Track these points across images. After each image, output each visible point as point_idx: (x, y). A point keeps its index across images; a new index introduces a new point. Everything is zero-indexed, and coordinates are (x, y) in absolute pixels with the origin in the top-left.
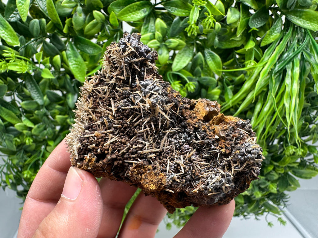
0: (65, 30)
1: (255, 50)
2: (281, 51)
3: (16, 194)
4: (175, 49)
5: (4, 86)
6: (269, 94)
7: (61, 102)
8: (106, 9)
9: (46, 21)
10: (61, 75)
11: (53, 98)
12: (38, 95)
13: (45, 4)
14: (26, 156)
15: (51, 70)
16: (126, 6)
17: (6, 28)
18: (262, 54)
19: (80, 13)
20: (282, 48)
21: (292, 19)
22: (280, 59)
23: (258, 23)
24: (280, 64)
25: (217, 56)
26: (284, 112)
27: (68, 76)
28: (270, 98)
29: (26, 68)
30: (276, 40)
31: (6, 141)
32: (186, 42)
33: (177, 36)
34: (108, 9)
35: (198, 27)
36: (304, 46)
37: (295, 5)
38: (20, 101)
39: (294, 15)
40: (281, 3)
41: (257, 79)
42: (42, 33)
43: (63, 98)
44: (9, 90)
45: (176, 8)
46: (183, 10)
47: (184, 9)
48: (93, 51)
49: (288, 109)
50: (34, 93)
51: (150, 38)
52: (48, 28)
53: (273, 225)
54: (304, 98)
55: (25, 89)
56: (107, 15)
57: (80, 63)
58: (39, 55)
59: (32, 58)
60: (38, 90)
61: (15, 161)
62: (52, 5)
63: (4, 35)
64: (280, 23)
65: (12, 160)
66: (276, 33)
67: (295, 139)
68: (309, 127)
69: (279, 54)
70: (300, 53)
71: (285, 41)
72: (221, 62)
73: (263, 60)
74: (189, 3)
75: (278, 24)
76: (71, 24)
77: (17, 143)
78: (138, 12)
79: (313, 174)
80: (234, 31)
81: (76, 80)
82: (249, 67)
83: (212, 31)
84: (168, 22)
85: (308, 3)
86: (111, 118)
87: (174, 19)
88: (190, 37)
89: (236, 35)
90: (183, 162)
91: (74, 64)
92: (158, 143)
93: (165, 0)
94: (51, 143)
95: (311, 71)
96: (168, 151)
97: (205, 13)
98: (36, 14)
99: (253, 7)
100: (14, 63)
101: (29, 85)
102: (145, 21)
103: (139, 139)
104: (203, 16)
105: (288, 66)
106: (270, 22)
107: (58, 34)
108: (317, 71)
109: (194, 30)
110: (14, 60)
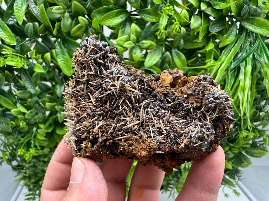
0: (55, 32)
1: (214, 51)
2: (235, 52)
3: (11, 169)
4: (147, 49)
5: (3, 78)
6: (226, 87)
7: (51, 91)
8: (89, 15)
9: (39, 24)
10: (51, 69)
11: (44, 88)
12: (31, 86)
13: (38, 10)
14: (20, 136)
15: (42, 65)
16: (106, 13)
17: (5, 30)
18: (220, 54)
19: (68, 19)
20: (236, 50)
21: (245, 26)
22: (235, 58)
23: (217, 28)
24: (235, 63)
25: (182, 55)
26: (238, 102)
27: (57, 71)
28: (227, 90)
29: (21, 64)
30: (231, 43)
31: (4, 124)
32: (157, 43)
33: (149, 38)
34: (91, 15)
35: (166, 32)
36: (255, 48)
37: (248, 14)
38: (16, 90)
39: (247, 22)
40: (236, 12)
41: (216, 74)
42: (36, 34)
43: (52, 88)
44: (6, 81)
45: (148, 16)
46: (154, 17)
49: (242, 101)
50: (28, 84)
51: (126, 39)
52: (40, 30)
53: (229, 196)
54: (255, 90)
55: (20, 81)
56: (90, 20)
57: (67, 59)
58: (33, 53)
59: (27, 54)
60: (31, 82)
61: (11, 141)
62: (44, 11)
63: (3, 35)
64: (235, 28)
65: (8, 140)
66: (231, 37)
67: (247, 124)
68: (259, 114)
70: (252, 54)
71: (240, 43)
72: (185, 60)
73: (221, 59)
74: (159, 11)
75: (233, 29)
76: (60, 27)
77: (12, 126)
78: (116, 18)
79: (263, 154)
80: (197, 34)
81: (63, 74)
82: (209, 65)
83: (179, 35)
84: (142, 26)
85: (259, 12)
86: (93, 108)
87: (146, 24)
88: (160, 39)
89: (198, 38)
90: (164, 125)
91: (62, 60)
92: (138, 116)
93: (139, 9)
94: (42, 126)
95: (261, 68)
96: (148, 120)
97: (173, 20)
98: (31, 18)
99: (213, 15)
100: (11, 59)
101: (24, 77)
102: (122, 25)
103: (121, 118)
104: (171, 22)
105: (241, 65)
106: (227, 28)
107: (48, 35)
108: (266, 69)
109: (163, 34)
110: (11, 57)
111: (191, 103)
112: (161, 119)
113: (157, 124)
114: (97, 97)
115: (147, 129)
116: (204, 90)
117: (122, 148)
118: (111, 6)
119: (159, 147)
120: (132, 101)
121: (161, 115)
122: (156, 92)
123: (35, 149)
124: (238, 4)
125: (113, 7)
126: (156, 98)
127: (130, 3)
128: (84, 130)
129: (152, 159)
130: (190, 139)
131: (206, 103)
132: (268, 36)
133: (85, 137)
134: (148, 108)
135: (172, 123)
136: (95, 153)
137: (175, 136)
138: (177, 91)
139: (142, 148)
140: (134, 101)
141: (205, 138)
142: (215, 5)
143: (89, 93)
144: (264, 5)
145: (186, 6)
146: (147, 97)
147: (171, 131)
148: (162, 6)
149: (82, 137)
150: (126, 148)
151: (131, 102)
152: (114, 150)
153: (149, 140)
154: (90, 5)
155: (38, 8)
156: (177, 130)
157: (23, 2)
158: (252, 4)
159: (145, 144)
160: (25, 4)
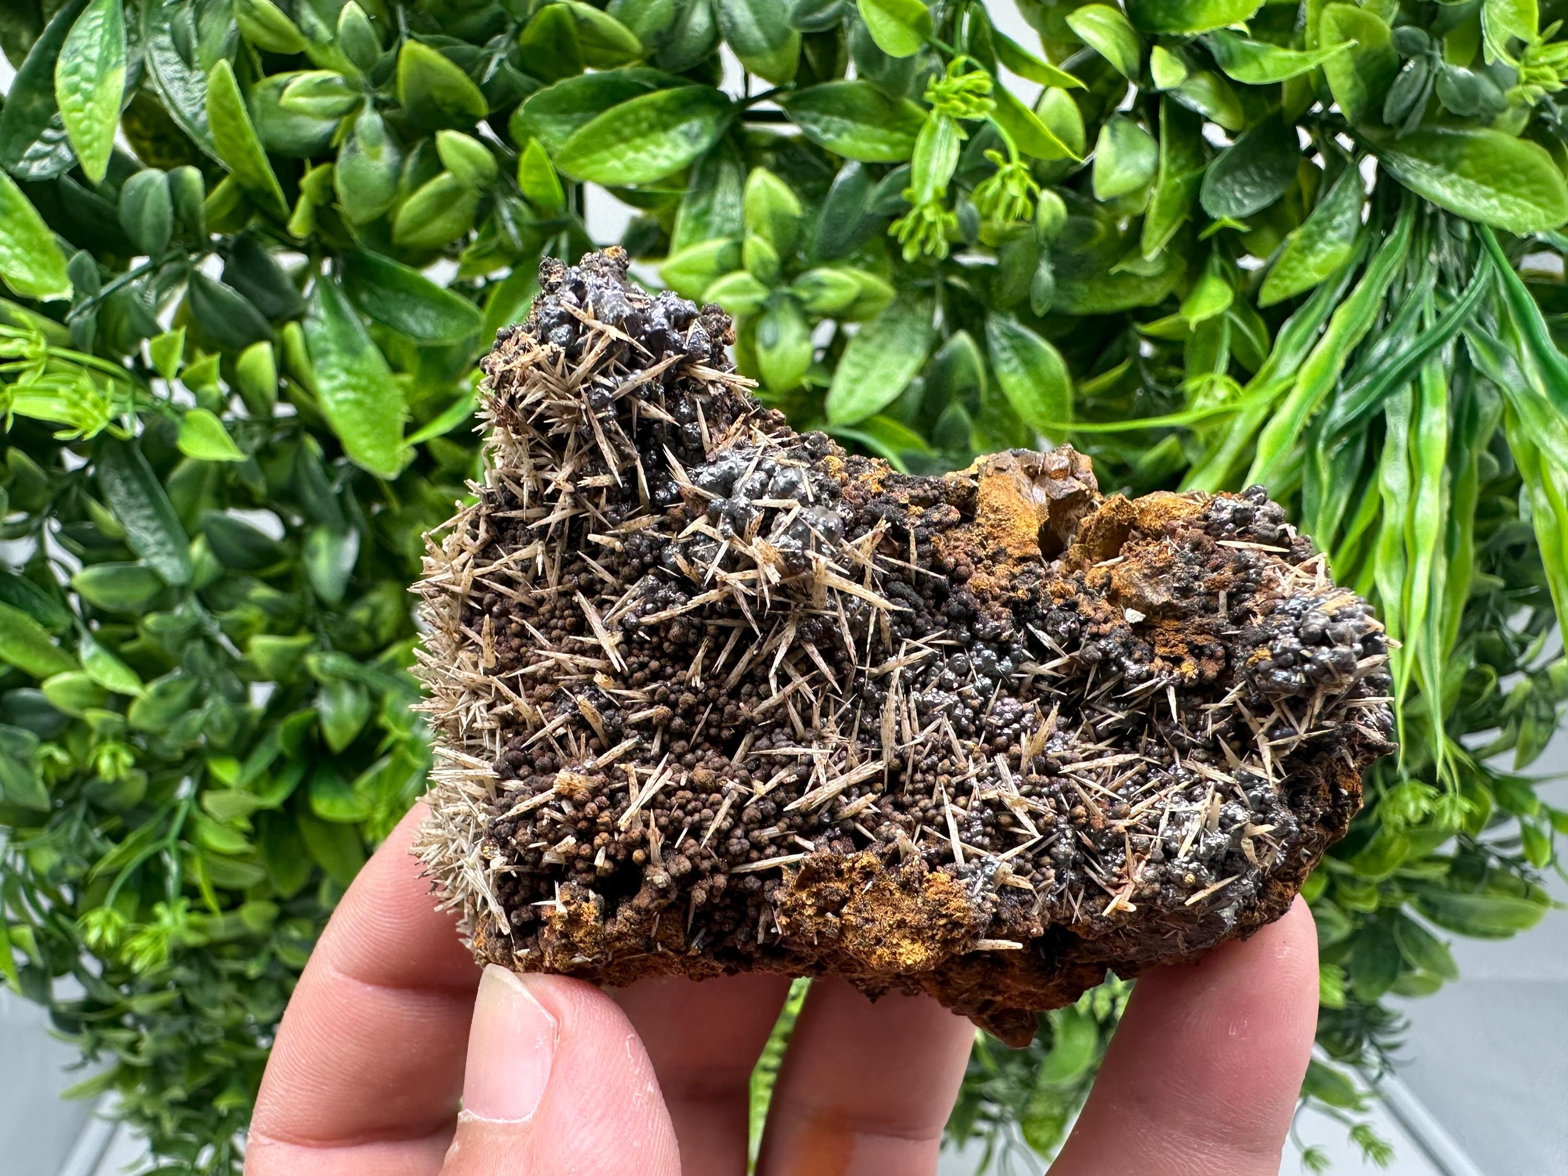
0: (298, 225)
1: (1233, 325)
3: (49, 1025)
4: (840, 316)
7: (279, 568)
8: (499, 123)
9: (205, 176)
10: (277, 437)
11: (234, 547)
12: (160, 535)
13: (198, 94)
14: (97, 832)
15: (227, 416)
16: (600, 109)
17: (6, 213)
18: (1267, 341)
19: (374, 144)
20: (1361, 318)
21: (1410, 177)
22: (1355, 367)
23: (1247, 195)
24: (1353, 392)
25: (1046, 354)
27: (313, 446)
29: (102, 412)
30: (1332, 276)
31: (1, 763)
32: (897, 282)
33: (854, 255)
34: (514, 121)
35: (952, 218)
36: (1469, 308)
37: (1423, 110)
38: (74, 564)
39: (1421, 154)
40: (1357, 101)
41: (1244, 462)
42: (186, 230)
43: (286, 548)
44: (15, 506)
45: (848, 123)
46: (881, 132)
47: (887, 124)
48: (436, 328)
49: (1396, 615)
50: (142, 523)
51: (719, 263)
52: (212, 210)
53: (1326, 1162)
54: (1472, 550)
55: (95, 508)
56: (510, 153)
57: (372, 380)
58: (169, 345)
59: (135, 352)
60: (160, 513)
61: (46, 860)
62: (234, 101)
64: (1350, 192)
65: (27, 854)
66: (1331, 243)
67: (1428, 749)
68: (1498, 689)
69: (1346, 345)
70: (1453, 339)
71: (1378, 281)
72: (1067, 380)
73: (1272, 370)
74: (911, 98)
75: (1342, 195)
76: (328, 191)
77: (52, 774)
78: (662, 137)
79: (1519, 918)
80: (1130, 228)
81: (351, 465)
82: (1203, 407)
83: (1024, 233)
84: (810, 185)
85: (1487, 101)
86: (609, 688)
87: (836, 172)
88: (916, 262)
89: (1140, 253)
90: (1019, 787)
91: (344, 387)
92: (870, 735)
93: (791, 84)
94: (227, 771)
95: (1502, 422)
96: (929, 755)
97: (990, 153)
98: (157, 140)
99: (1223, 117)
100: (42, 384)
101: (118, 482)
102: (694, 179)
103: (772, 745)
104: (981, 163)
105: (1392, 403)
106: (1306, 189)
107: (261, 240)
108: (1533, 432)
109: (932, 233)
110: (41, 371)
111: (1164, 658)
112: (1005, 749)
113: (980, 779)
114: (633, 619)
115: (924, 810)
116: (1242, 589)
117: (784, 920)
118: (626, 70)
119: (997, 916)
120: (844, 648)
121: (1001, 728)
122: (969, 591)
123: (189, 911)
124: (1367, 53)
125: (636, 75)
126: (970, 629)
127: (740, 50)
128: (558, 816)
130: (1162, 862)
131: (1254, 664)
132: (1540, 236)
133: (562, 861)
134: (924, 685)
135: (1066, 776)
136: (620, 950)
137: (1080, 846)
139: (901, 924)
140: (851, 651)
141: (1243, 856)
142: (1231, 61)
143: (580, 597)
144: (1517, 58)
145: (1064, 65)
146: (920, 621)
147: (1062, 819)
148: (929, 71)
149: (548, 858)
150: (809, 925)
151: (834, 654)
152: (732, 932)
153: (942, 875)
154: (508, 66)
155: (199, 82)
156: (1089, 813)
157: (113, 49)
158: (1446, 54)
159: (920, 900)
160: (123, 57)
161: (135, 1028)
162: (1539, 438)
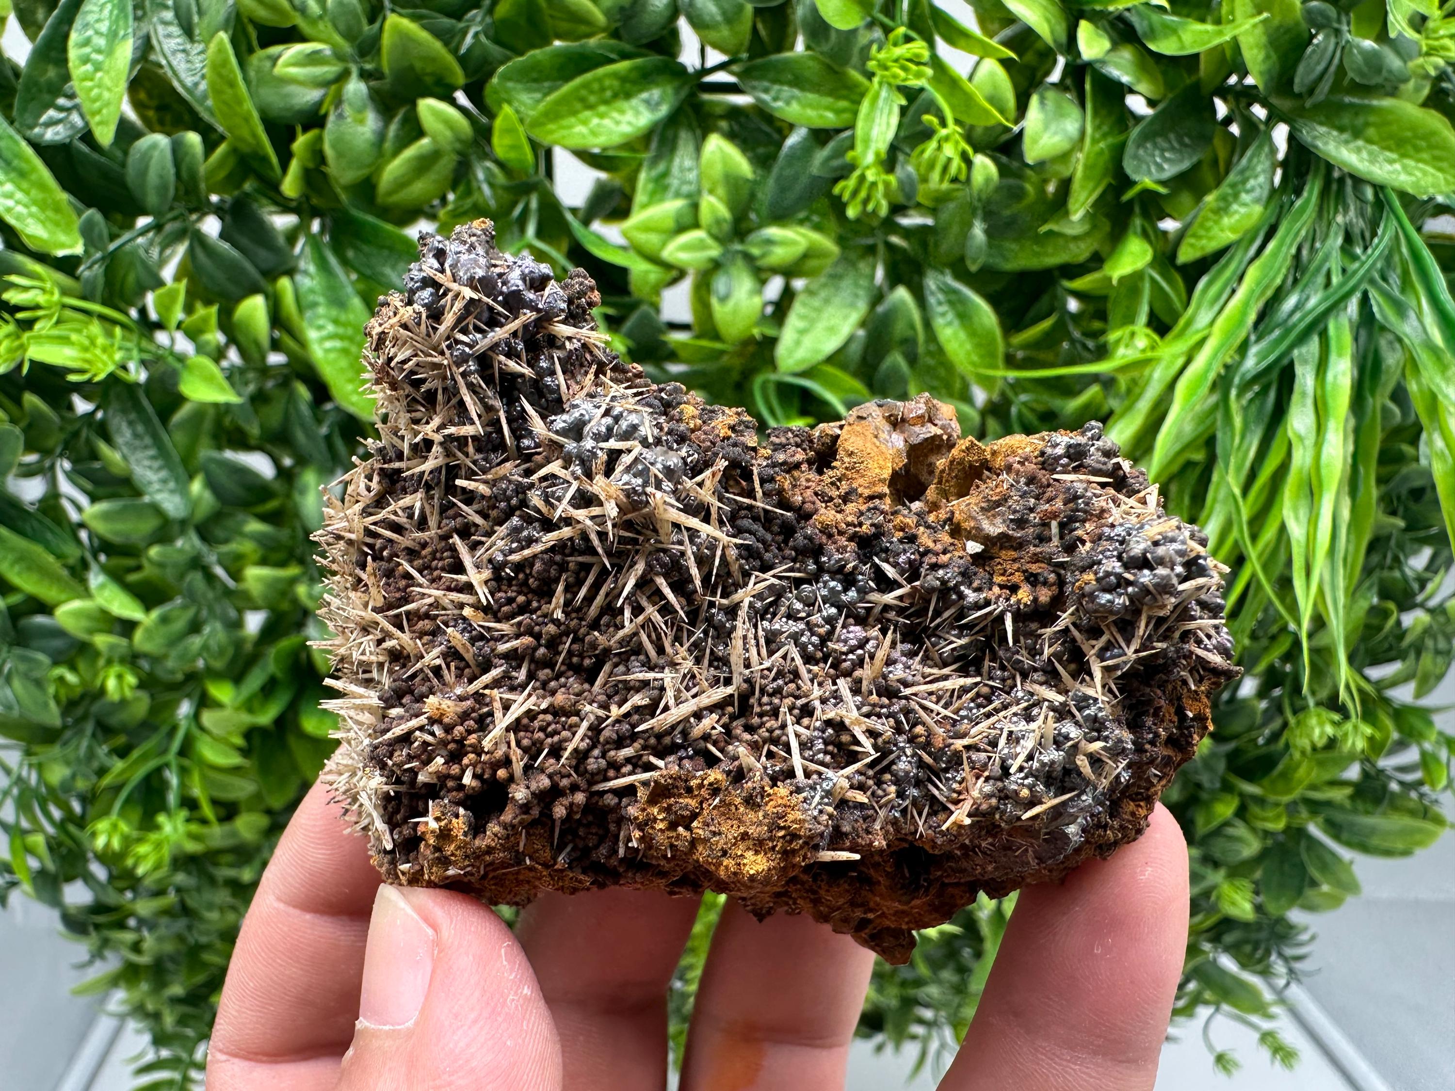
0: (290, 186)
1: (1153, 281)
2: (1267, 287)
3: (60, 926)
4: (789, 272)
5: (10, 433)
6: (1215, 477)
7: (272, 505)
8: (475, 92)
9: (205, 141)
10: (270, 384)
11: (232, 487)
12: (163, 474)
13: (198, 65)
14: (105, 748)
15: (225, 364)
16: (568, 79)
17: (22, 174)
18: (1184, 295)
19: (360, 110)
20: (1272, 274)
21: (1319, 144)
22: (1267, 320)
23: (1166, 160)
24: (1263, 344)
25: (978, 306)
26: (1282, 557)
27: (303, 392)
28: (1222, 494)
29: (111, 357)
30: (1246, 233)
31: (17, 683)
32: (841, 241)
33: (802, 215)
34: (488, 90)
35: (892, 179)
36: (1374, 263)
37: (1331, 80)
38: (83, 500)
39: (1329, 122)
40: (1269, 71)
41: (1162, 408)
42: (187, 193)
43: (278, 487)
44: (30, 448)
45: (796, 92)
46: (828, 100)
47: (833, 93)
49: (1303, 550)
50: (147, 463)
51: (677, 221)
52: (211, 173)
53: (1236, 1065)
54: (1375, 493)
55: (103, 448)
56: (484, 120)
57: (357, 330)
58: (172, 296)
59: (140, 305)
60: (163, 453)
61: (57, 774)
62: (232, 71)
63: (10, 203)
64: (1263, 156)
65: (40, 768)
66: (1245, 205)
67: (1333, 678)
68: (1399, 623)
69: (1258, 299)
70: (1358, 294)
71: (1288, 241)
72: (998, 332)
73: (1189, 324)
74: (855, 68)
75: (1255, 160)
76: (318, 155)
77: (63, 693)
78: (624, 104)
79: (1418, 837)
80: (1057, 190)
81: (338, 409)
82: (1124, 356)
83: (959, 194)
84: (761, 150)
85: (1390, 71)
86: (479, 621)
87: (784, 138)
88: (858, 221)
89: (1067, 213)
90: (859, 708)
91: (331, 337)
92: (720, 661)
93: (744, 55)
94: (223, 692)
95: (1403, 374)
96: (774, 680)
97: (927, 118)
98: (161, 108)
99: (1142, 87)
100: (55, 332)
101: (124, 426)
102: (654, 145)
103: (628, 671)
104: (919, 128)
105: (1300, 355)
106: (1222, 155)
107: (256, 200)
108: (1431, 379)
109: (874, 193)
110: (55, 319)
111: (1002, 587)
112: (847, 674)
113: (824, 701)
114: (500, 558)
115: (771, 731)
116: (1072, 519)
117: (637, 834)
118: (592, 42)
119: (837, 828)
120: (690, 579)
121: (846, 654)
122: (815, 527)
123: (188, 820)
124: (1278, 28)
125: (600, 46)
126: (817, 562)
127: (697, 23)
128: (429, 738)
129: (803, 883)
130: (1000, 779)
131: (1081, 588)
132: (1440, 199)
133: (435, 781)
134: (774, 615)
135: (906, 698)
136: (492, 863)
137: (921, 764)
138: (931, 518)
139: (745, 836)
140: (698, 583)
141: (1079, 774)
142: (1152, 34)
143: (456, 539)
144: (1419, 31)
145: (997, 38)
146: (767, 556)
147: (901, 739)
148: (871, 43)
149: (421, 778)
150: (660, 838)
151: (681, 585)
152: (597, 847)
153: (782, 790)
154: (483, 38)
155: (199, 54)
156: (930, 733)
157: (121, 23)
158: (1352, 28)
159: (761, 814)
160: (130, 30)
161: (138, 929)
162: (1438, 385)
